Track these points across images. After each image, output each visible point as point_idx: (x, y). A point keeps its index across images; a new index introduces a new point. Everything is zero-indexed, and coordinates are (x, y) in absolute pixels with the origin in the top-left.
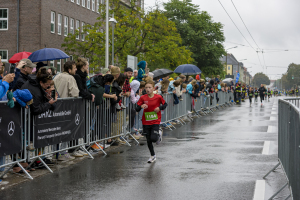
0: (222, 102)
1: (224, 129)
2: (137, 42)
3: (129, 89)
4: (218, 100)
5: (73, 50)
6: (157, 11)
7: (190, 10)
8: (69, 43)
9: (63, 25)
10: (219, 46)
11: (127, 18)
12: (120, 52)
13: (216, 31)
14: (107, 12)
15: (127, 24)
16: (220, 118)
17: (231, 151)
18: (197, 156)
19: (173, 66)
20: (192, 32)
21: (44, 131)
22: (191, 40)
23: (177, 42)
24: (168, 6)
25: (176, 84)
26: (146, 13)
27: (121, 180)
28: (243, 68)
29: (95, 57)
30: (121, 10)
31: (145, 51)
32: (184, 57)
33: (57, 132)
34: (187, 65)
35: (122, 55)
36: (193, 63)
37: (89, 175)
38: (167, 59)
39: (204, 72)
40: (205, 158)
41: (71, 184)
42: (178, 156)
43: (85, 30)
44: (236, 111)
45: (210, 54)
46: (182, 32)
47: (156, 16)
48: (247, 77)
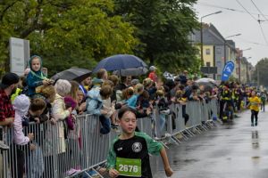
0: (195, 122)
2: (27, 10)
3: (11, 114)
4: (186, 118)
10: (187, 12)
16: (192, 155)
19: (99, 55)
22: (133, 3)
25: (104, 94)
28: (235, 51)
31: (45, 27)
32: (119, 36)
38: (87, 41)
39: (159, 62)
44: (222, 138)
45: (170, 28)
48: (243, 68)
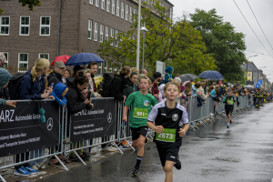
0: (242, 106)
1: (243, 131)
2: (165, 49)
3: (157, 92)
4: (238, 104)
5: (107, 55)
6: (184, 21)
7: (214, 20)
8: (104, 49)
9: (99, 32)
10: (241, 54)
11: (157, 27)
12: (149, 58)
13: (238, 41)
14: (139, 22)
15: (157, 33)
16: (240, 121)
17: (249, 151)
18: (218, 155)
19: (197, 72)
20: (216, 41)
21: (79, 127)
22: (215, 48)
23: (201, 50)
24: (194, 17)
26: (174, 23)
27: (148, 174)
28: (262, 75)
29: (127, 61)
30: (152, 19)
31: (173, 57)
32: (208, 63)
33: (91, 128)
34: (211, 71)
35: (151, 61)
36: (217, 70)
37: (118, 168)
38: (192, 65)
39: (226, 78)
40: (225, 157)
41: (102, 176)
42: (200, 154)
43: (119, 37)
44: (254, 114)
45: (232, 62)
46: (207, 41)
47: (183, 25)
48: (266, 84)
